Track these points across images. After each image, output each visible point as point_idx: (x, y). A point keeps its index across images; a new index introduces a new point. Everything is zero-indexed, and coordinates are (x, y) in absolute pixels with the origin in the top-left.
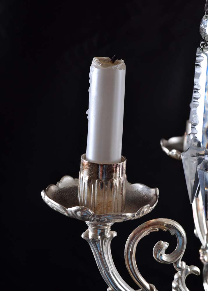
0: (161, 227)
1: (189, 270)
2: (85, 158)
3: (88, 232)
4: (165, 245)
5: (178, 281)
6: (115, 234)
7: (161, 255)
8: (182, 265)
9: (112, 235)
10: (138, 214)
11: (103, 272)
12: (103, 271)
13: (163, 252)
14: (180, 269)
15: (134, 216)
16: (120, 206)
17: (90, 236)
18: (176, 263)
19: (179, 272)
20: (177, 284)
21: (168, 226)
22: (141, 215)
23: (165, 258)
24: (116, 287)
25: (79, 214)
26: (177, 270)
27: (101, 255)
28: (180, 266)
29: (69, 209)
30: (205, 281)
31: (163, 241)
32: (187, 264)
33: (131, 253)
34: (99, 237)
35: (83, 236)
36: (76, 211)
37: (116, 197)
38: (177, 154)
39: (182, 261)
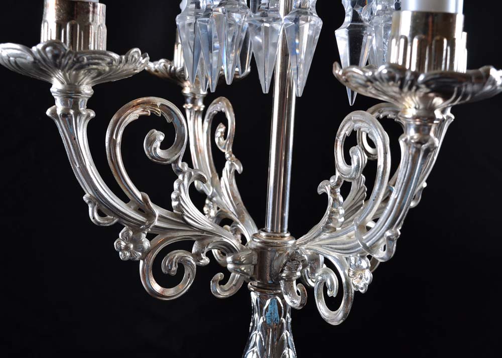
0: (153, 109)
1: (193, 173)
4: (160, 136)
5: (179, 189)
6: (93, 114)
7: (155, 149)
8: (183, 166)
12: (78, 166)
13: (158, 144)
14: (181, 171)
18: (175, 162)
20: (178, 192)
23: (160, 153)
26: (177, 174)
28: (180, 166)
29: (34, 48)
31: (157, 130)
34: (72, 111)
35: (48, 113)
38: (167, 64)
39: (182, 161)
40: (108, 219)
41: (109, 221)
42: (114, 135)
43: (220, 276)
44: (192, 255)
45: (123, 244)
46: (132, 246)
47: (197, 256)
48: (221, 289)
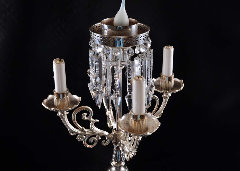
0: (84, 109)
1: (95, 121)
2: (55, 91)
3: (59, 113)
4: (86, 114)
5: (91, 125)
6: (68, 113)
7: (85, 117)
9: (67, 113)
10: (73, 108)
11: (65, 125)
13: (85, 116)
14: (92, 121)
15: (71, 109)
16: (68, 105)
17: (60, 115)
18: (90, 119)
19: (92, 122)
20: (91, 126)
21: (86, 108)
22: (74, 108)
23: (86, 118)
24: (71, 129)
25: (54, 110)
26: (91, 121)
27: (64, 120)
28: (91, 120)
29: (51, 109)
30: (108, 122)
32: (94, 119)
33: (74, 118)
34: (63, 115)
35: (57, 115)
36: (53, 110)
37: (66, 102)
39: (92, 118)
40: (74, 134)
41: (75, 134)
42: (74, 116)
43: (104, 141)
44: (96, 138)
45: (79, 138)
46: (81, 138)
47: (98, 138)
48: (104, 144)
